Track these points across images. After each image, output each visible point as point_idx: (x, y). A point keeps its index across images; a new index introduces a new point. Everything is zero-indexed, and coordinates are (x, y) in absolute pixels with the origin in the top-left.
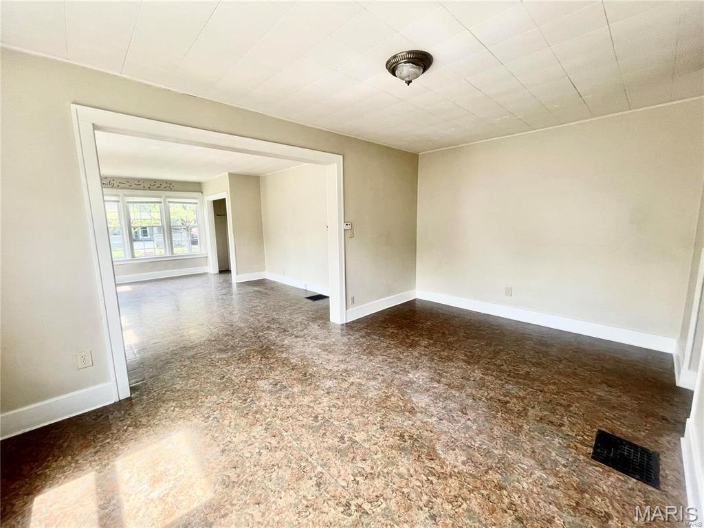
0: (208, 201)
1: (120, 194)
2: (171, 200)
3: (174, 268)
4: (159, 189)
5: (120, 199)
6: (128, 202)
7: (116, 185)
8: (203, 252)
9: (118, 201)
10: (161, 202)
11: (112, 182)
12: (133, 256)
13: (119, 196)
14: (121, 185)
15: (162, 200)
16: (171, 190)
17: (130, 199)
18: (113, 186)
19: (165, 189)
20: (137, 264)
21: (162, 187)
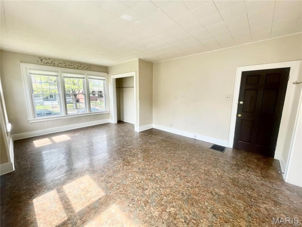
0: (113, 78)
1: (59, 71)
2: (90, 77)
3: (91, 121)
4: (83, 69)
5: (59, 74)
6: (64, 77)
7: (56, 64)
8: (107, 110)
9: (58, 76)
10: (84, 78)
11: (53, 62)
12: (67, 114)
13: (58, 72)
14: (59, 65)
15: (85, 76)
16: (90, 70)
17: (66, 75)
18: (54, 65)
19: (87, 69)
20: (69, 118)
21: (85, 68)
